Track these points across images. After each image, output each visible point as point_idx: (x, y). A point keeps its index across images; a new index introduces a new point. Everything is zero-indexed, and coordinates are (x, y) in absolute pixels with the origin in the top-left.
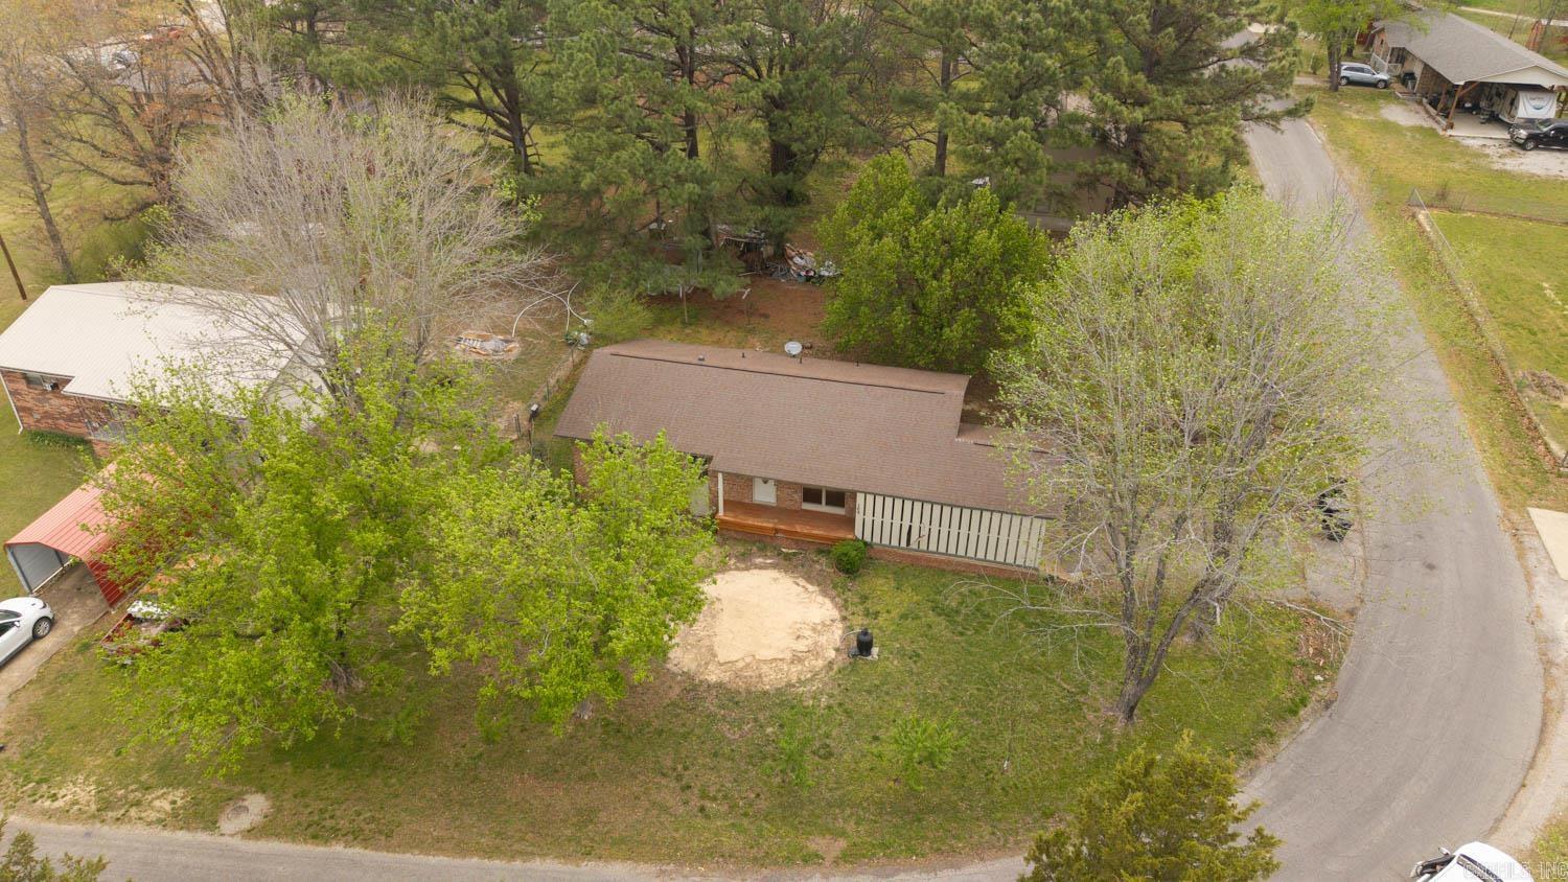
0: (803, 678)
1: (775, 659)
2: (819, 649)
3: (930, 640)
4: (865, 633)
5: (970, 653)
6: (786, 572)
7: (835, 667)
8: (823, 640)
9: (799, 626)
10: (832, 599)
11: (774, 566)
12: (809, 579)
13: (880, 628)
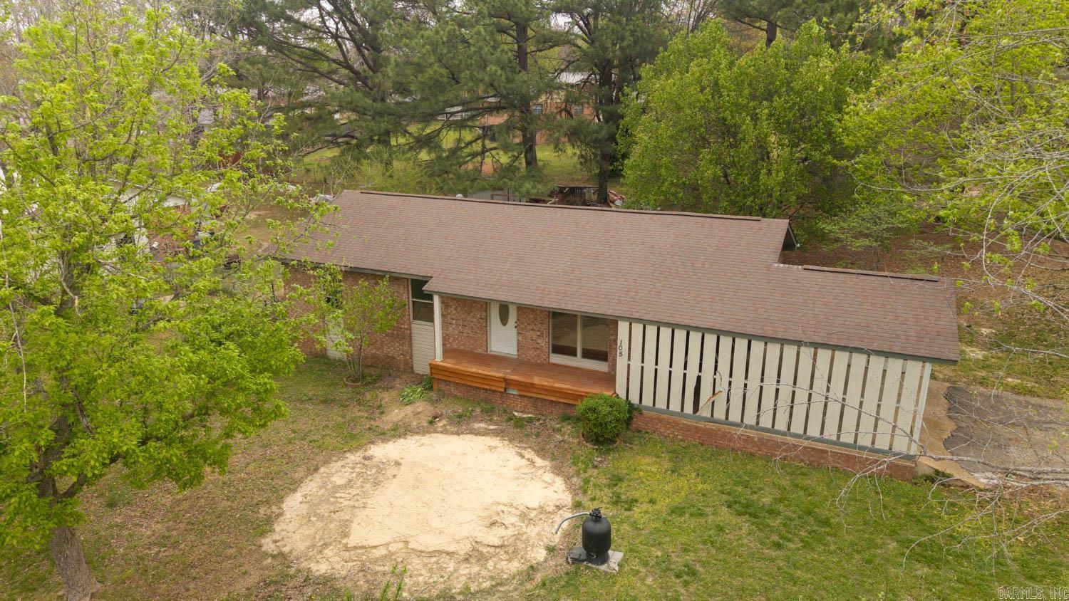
0: (473, 587)
1: (440, 552)
2: (521, 545)
3: (718, 549)
4: (596, 517)
5: (795, 581)
6: (511, 441)
7: (539, 577)
8: (532, 531)
9: (501, 508)
10: (567, 478)
11: (496, 433)
12: (541, 453)
13: (634, 526)
